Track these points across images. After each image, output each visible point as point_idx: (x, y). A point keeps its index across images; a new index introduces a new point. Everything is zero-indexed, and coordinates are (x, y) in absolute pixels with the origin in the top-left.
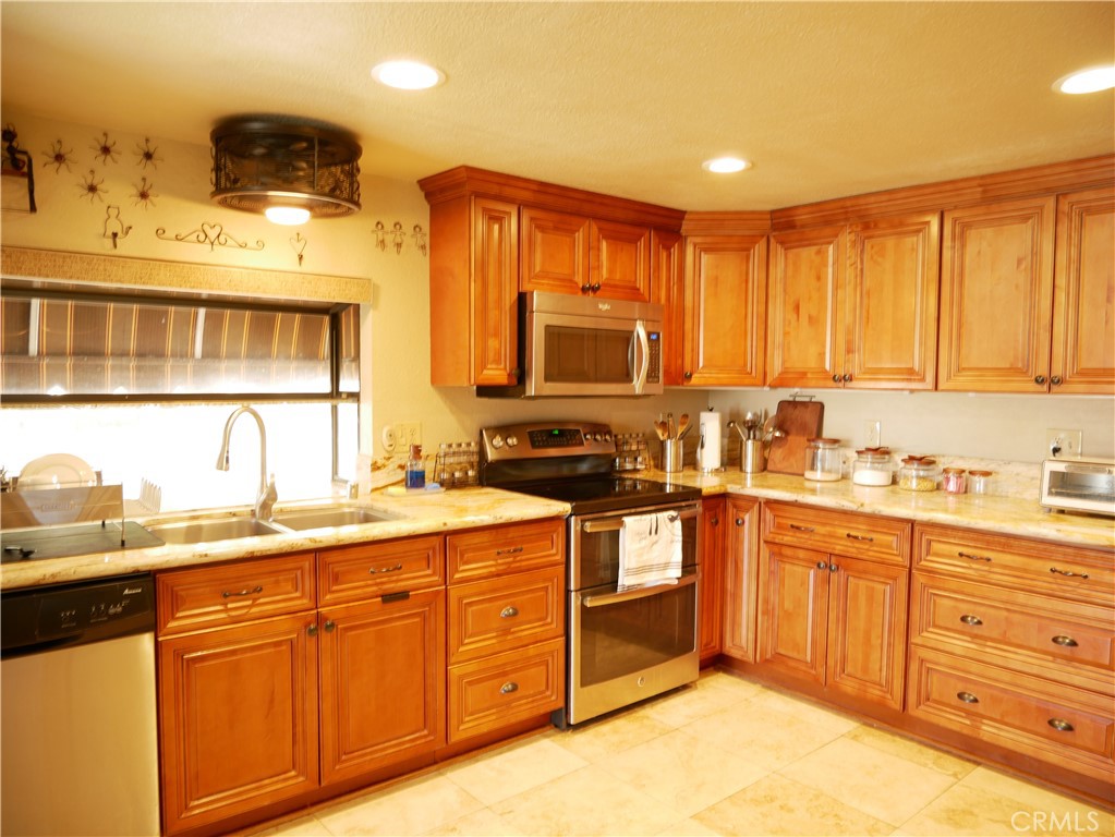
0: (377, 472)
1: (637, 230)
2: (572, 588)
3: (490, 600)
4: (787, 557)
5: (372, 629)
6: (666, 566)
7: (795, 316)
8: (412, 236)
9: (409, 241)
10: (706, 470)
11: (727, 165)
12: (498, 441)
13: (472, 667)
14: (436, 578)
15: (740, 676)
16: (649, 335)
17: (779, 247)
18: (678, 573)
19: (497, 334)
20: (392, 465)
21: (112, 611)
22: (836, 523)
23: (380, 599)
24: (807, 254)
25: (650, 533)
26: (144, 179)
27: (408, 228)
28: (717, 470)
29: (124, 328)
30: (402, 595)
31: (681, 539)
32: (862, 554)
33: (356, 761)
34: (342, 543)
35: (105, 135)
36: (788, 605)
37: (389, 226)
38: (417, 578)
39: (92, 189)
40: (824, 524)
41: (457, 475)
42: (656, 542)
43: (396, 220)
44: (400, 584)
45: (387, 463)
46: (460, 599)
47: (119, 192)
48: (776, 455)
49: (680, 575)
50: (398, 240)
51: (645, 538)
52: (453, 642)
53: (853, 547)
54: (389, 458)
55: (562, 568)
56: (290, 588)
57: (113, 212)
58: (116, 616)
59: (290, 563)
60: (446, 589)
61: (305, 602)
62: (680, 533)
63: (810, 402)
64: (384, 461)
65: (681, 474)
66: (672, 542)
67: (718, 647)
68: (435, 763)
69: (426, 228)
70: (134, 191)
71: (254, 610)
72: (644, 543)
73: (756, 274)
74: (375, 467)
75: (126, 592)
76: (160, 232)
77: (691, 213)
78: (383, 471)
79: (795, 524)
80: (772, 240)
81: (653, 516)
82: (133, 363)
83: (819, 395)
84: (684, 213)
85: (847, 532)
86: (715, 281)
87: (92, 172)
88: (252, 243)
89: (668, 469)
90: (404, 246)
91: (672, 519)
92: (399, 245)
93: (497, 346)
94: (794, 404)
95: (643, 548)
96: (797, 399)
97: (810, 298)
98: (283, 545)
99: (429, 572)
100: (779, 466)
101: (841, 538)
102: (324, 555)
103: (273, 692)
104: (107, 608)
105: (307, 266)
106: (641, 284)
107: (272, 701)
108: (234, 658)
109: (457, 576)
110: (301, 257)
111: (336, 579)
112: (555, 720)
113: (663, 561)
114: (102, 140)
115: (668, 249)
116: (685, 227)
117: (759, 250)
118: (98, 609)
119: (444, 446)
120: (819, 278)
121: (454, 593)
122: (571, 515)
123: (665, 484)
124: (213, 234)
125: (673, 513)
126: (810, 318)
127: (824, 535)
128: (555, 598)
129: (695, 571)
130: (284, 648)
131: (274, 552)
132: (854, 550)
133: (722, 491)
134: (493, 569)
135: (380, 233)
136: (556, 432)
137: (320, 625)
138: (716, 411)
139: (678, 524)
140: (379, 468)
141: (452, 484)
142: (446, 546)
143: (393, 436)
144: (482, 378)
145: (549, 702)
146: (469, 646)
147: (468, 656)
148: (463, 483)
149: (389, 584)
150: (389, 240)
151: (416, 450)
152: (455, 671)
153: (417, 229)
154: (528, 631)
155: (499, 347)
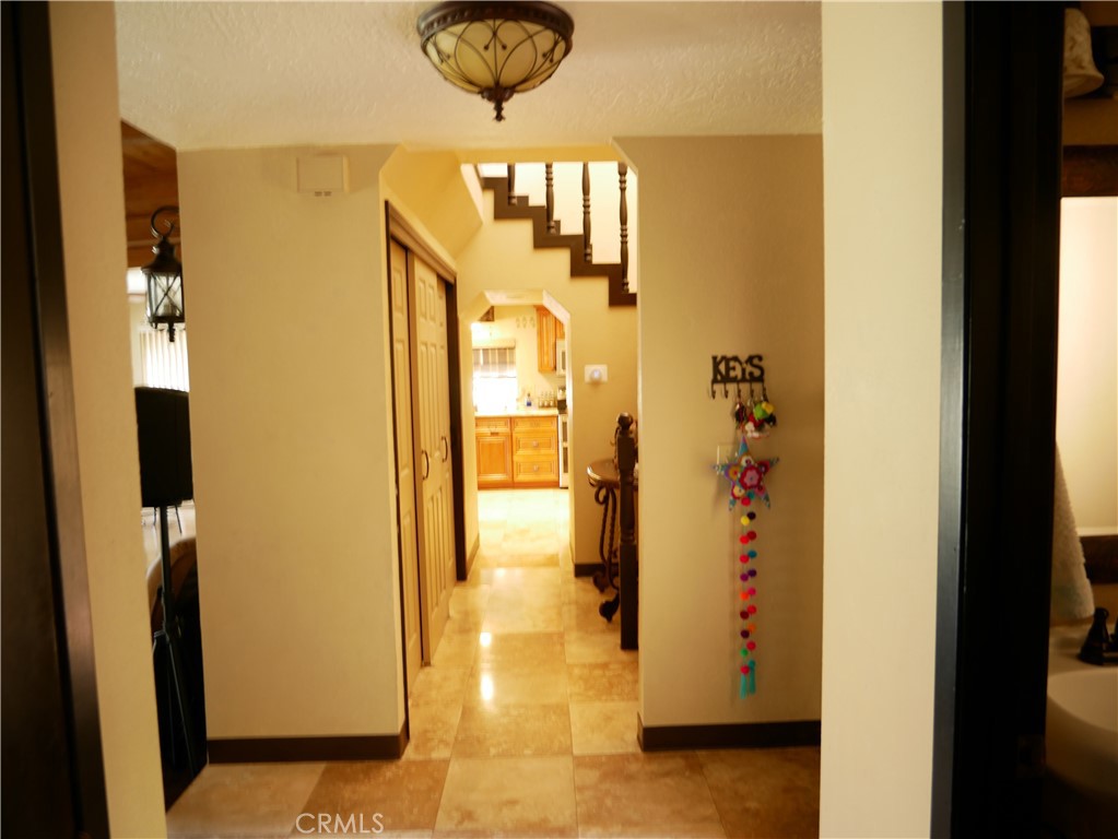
8: (530, 321)
9: (529, 323)
13: (521, 459)
14: (508, 430)
19: (547, 355)
23: (490, 434)
27: (528, 319)
30: (497, 434)
37: (521, 319)
43: (524, 317)
44: (496, 430)
45: (522, 399)
46: (516, 438)
50: (525, 324)
52: (514, 450)
60: (511, 434)
78: (521, 402)
90: (527, 326)
92: (524, 326)
99: (505, 428)
109: (516, 430)
119: (540, 394)
121: (514, 435)
122: (558, 415)
128: (554, 442)
134: (529, 430)
135: (518, 322)
140: (519, 400)
142: (512, 421)
143: (524, 391)
144: (542, 369)
145: (551, 477)
146: (521, 452)
147: (521, 455)
148: (549, 406)
149: (493, 430)
150: (521, 325)
151: (529, 395)
152: (516, 458)
153: (532, 319)
154: (543, 451)
155: (548, 359)
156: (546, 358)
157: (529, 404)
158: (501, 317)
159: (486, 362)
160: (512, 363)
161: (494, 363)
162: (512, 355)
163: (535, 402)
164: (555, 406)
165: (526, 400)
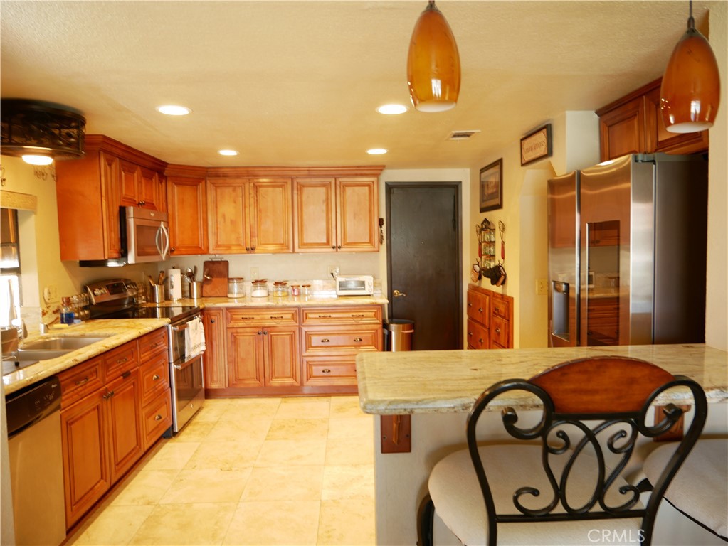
1: (152, 173)
2: (172, 360)
4: (240, 333)
6: (200, 345)
7: (223, 220)
10: (175, 300)
15: (215, 398)
16: (166, 229)
17: (211, 185)
18: (204, 348)
22: (265, 313)
23: (122, 377)
24: (228, 190)
25: (195, 329)
28: (180, 299)
30: (129, 373)
31: (203, 331)
32: (278, 324)
38: (131, 363)
40: (258, 314)
42: (197, 334)
44: (126, 368)
48: (207, 288)
51: (194, 332)
62: (203, 328)
63: (222, 261)
65: (163, 302)
66: (201, 332)
71: (86, 390)
73: (200, 198)
75: (53, 386)
77: (171, 164)
78: (47, 315)
79: (244, 317)
80: (208, 182)
83: (225, 258)
84: (168, 164)
85: (269, 316)
86: (182, 201)
89: (157, 301)
94: (213, 263)
95: (194, 337)
96: (214, 260)
99: (133, 360)
100: (210, 294)
101: (268, 319)
112: (170, 434)
113: (199, 342)
115: (161, 182)
116: (167, 172)
117: (201, 186)
122: (169, 324)
123: (156, 307)
126: (231, 220)
127: (259, 319)
132: (275, 323)
134: (150, 355)
136: (116, 285)
138: (177, 268)
139: (201, 324)
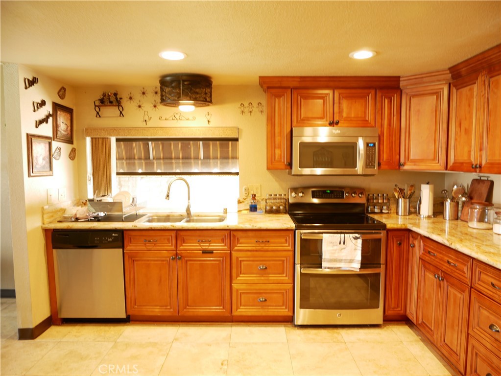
0: (240, 204)
1: (366, 91)
2: (296, 262)
3: (253, 261)
4: (427, 268)
5: (199, 262)
6: (351, 261)
7: (459, 129)
8: (257, 107)
9: (255, 110)
10: (422, 216)
11: (363, 55)
12: (293, 194)
13: (244, 286)
14: (226, 247)
16: (367, 145)
17: (454, 88)
18: (359, 266)
19: (280, 147)
20: (246, 202)
21: (109, 240)
22: (444, 253)
23: (201, 252)
24: (465, 90)
25: (340, 243)
26: (155, 101)
27: (255, 104)
29: (176, 150)
30: (211, 252)
31: (361, 249)
32: (452, 273)
33: (192, 310)
34: (183, 228)
35: (144, 88)
36: (427, 296)
37: (246, 104)
38: (218, 246)
39: (140, 107)
41: (274, 208)
42: (344, 248)
43: (250, 102)
44: (210, 247)
45: (244, 201)
46: (237, 258)
47: (147, 106)
48: (465, 211)
49: (359, 267)
50: (251, 110)
51: (337, 245)
52: (234, 274)
53: (450, 269)
54: (245, 199)
55: (291, 253)
56: (167, 242)
57: (146, 113)
58: (110, 241)
59: (167, 233)
60: (231, 253)
61: (173, 248)
62: (361, 246)
63: (487, 180)
64: (243, 200)
65: (407, 217)
66: (355, 249)
67: (402, 312)
68: (232, 322)
69: (264, 103)
70: (152, 106)
71: (155, 248)
72: (335, 248)
73: (441, 106)
74: (239, 202)
75: (113, 235)
76: (160, 118)
77: (403, 76)
78: (243, 204)
79: (430, 250)
80: (451, 85)
81: (343, 235)
82: (181, 161)
85: (447, 259)
86: (418, 112)
87: (140, 101)
88: (191, 118)
90: (253, 112)
91: (356, 238)
92: (251, 112)
93: (280, 153)
94: (479, 181)
95: (336, 250)
96: (481, 179)
97: (466, 118)
98: (162, 226)
99: (222, 244)
100: (465, 218)
101: (445, 262)
102: (179, 232)
103: (161, 277)
104: (108, 238)
105: (211, 125)
106: (370, 117)
107: (161, 280)
108: (148, 262)
109: (236, 248)
110: (209, 121)
111: (184, 242)
113: (349, 258)
114: (143, 90)
115: (389, 98)
116: (402, 84)
117: (442, 93)
118: (105, 238)
119: (268, 195)
120: (469, 105)
121: (234, 254)
122: (295, 230)
124: (177, 116)
125: (357, 235)
126: (465, 129)
127: (439, 259)
128: (289, 266)
129: (380, 267)
130: (165, 262)
131: (159, 228)
132: (449, 270)
133: (403, 227)
134: (254, 248)
135: (242, 108)
136: (329, 191)
137: (177, 257)
138: (431, 184)
139: (360, 241)
140: (241, 203)
141: (271, 212)
142: (231, 235)
143: (247, 190)
144: (271, 167)
145: (284, 312)
146: (242, 278)
147: (242, 282)
148: (277, 212)
149: (206, 246)
150: (246, 110)
151: (254, 196)
152: (235, 286)
153: (260, 104)
154: (273, 277)
155: (281, 153)
156: (278, 152)
157: (253, 208)
158: (221, 102)
159: (207, 157)
160: (235, 158)
161: (215, 158)
162: (235, 149)
163: (261, 205)
164: (286, 212)
165: (249, 202)
